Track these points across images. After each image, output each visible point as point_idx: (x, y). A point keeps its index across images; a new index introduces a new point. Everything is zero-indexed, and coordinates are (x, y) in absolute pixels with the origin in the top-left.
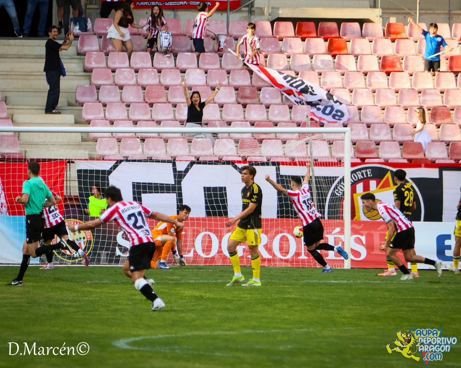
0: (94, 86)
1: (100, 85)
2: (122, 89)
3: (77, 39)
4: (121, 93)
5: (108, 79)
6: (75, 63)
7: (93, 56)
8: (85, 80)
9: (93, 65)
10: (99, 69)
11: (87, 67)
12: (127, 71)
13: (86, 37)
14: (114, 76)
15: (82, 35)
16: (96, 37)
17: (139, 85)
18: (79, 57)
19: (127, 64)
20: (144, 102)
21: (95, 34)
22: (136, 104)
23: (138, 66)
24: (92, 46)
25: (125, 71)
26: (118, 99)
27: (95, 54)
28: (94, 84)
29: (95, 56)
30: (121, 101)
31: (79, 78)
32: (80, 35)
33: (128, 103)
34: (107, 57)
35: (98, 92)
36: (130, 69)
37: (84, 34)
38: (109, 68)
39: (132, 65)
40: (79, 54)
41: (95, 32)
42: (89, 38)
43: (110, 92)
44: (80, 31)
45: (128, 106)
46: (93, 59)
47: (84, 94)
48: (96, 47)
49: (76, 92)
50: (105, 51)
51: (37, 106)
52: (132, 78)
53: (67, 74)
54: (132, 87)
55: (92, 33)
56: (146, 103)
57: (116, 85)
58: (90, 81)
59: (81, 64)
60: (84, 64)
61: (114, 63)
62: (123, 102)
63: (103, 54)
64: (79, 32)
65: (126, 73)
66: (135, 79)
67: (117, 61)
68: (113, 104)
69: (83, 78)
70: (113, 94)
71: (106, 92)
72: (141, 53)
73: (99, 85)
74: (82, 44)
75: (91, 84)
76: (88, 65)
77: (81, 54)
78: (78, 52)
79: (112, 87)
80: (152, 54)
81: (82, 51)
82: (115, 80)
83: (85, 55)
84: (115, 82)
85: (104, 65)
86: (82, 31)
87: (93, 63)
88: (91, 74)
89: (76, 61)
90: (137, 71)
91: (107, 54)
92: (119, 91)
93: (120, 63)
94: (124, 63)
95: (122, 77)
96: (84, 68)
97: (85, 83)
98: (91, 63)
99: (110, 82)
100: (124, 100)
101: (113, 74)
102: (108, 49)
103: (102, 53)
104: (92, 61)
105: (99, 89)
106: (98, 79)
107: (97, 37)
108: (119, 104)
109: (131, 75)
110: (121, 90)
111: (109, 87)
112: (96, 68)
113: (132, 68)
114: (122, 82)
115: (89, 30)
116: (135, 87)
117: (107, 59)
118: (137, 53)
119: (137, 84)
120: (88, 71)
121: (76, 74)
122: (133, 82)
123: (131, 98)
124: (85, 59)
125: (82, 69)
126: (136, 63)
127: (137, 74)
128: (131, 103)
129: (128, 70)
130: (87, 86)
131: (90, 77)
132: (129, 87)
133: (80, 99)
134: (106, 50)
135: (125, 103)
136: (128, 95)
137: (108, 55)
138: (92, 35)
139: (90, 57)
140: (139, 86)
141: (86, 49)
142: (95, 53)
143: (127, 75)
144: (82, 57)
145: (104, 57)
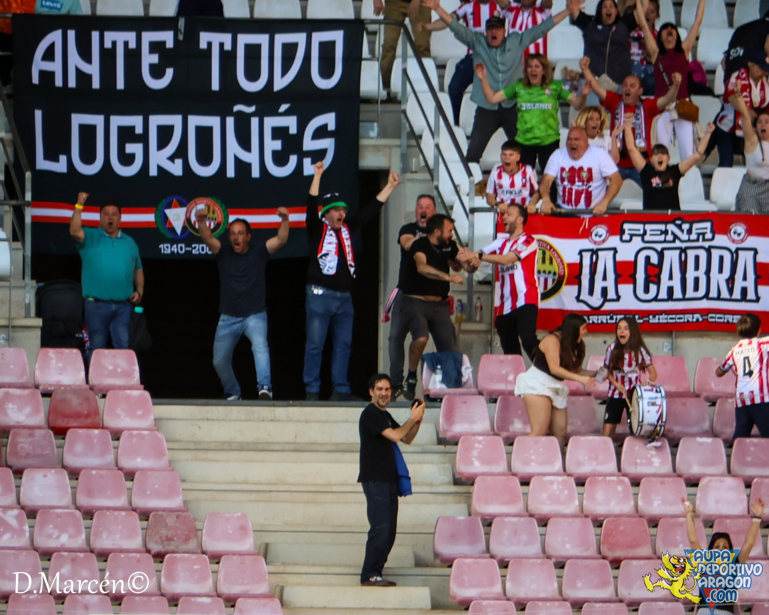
0: (479, 519)
1: (493, 517)
2: (545, 525)
3: (437, 404)
4: (543, 535)
5: (512, 501)
6: (432, 463)
7: (477, 445)
8: (457, 503)
9: (477, 467)
10: (489, 478)
11: (460, 473)
12: (559, 483)
13: (458, 400)
14: (525, 494)
15: (449, 394)
16: (482, 400)
17: (586, 516)
18: (442, 447)
19: (558, 466)
20: (599, 556)
21: (481, 393)
22: (580, 561)
23: (584, 470)
24: (473, 422)
25: (552, 483)
26: (536, 549)
27: (480, 442)
28: (477, 514)
29: (481, 446)
30: (542, 555)
31: (440, 498)
32: (444, 395)
33: (560, 560)
34: (510, 447)
35: (487, 534)
36: (565, 478)
37: (455, 394)
38: (515, 475)
39: (570, 468)
40: (441, 441)
41: (479, 388)
42: (465, 402)
43: (516, 532)
44: (444, 386)
45: (560, 566)
46: (475, 453)
47: (453, 538)
48: (483, 425)
49: (434, 534)
50: (505, 434)
51: (340, 566)
52: (570, 499)
53: (414, 489)
54: (570, 520)
55: (474, 390)
56: (604, 558)
57: (531, 516)
58: (469, 506)
59: (448, 466)
60: (454, 466)
61: (527, 462)
62: (549, 557)
63: (500, 441)
64: (441, 389)
65: (555, 486)
66: (577, 502)
67: (533, 457)
68: (524, 561)
69: (451, 498)
70: (524, 537)
71: (506, 532)
72: (590, 438)
73: (489, 515)
74: (450, 417)
75: (470, 515)
76: (464, 469)
77: (446, 442)
78: (441, 436)
79: (522, 519)
80: (619, 442)
81: (449, 435)
82: (529, 503)
83: (456, 444)
84: (529, 508)
85: (502, 467)
86: (449, 387)
87: (477, 463)
88: (471, 489)
89: (436, 457)
90: (581, 482)
91: (510, 442)
92: (538, 530)
93: (541, 464)
94: (551, 462)
95: (545, 496)
96: (454, 476)
97: (457, 511)
98: (471, 463)
99: (518, 507)
100: (550, 551)
101: (525, 488)
102: (511, 429)
103: (497, 438)
104: (474, 459)
105: (490, 525)
106: (487, 502)
107: (486, 400)
108: (539, 561)
109: (566, 492)
110: (544, 528)
111: (514, 519)
112: (484, 474)
113: (569, 475)
114: (545, 509)
115: (465, 383)
116: (578, 520)
117: (509, 454)
118: (583, 438)
119: (582, 514)
120: (463, 482)
121: (434, 490)
122: (572, 508)
123: (568, 546)
124: (455, 453)
125: (448, 478)
126: (579, 464)
127: (581, 489)
128: (568, 558)
129: (560, 479)
130: (461, 518)
131: (468, 497)
132: (562, 520)
133: (446, 550)
134: (508, 431)
135: (553, 560)
136: (559, 539)
137: (512, 444)
138: (474, 394)
139: (468, 449)
140: (586, 519)
141: (458, 428)
142: (481, 438)
143: (557, 492)
144: (449, 448)
145: (503, 448)
